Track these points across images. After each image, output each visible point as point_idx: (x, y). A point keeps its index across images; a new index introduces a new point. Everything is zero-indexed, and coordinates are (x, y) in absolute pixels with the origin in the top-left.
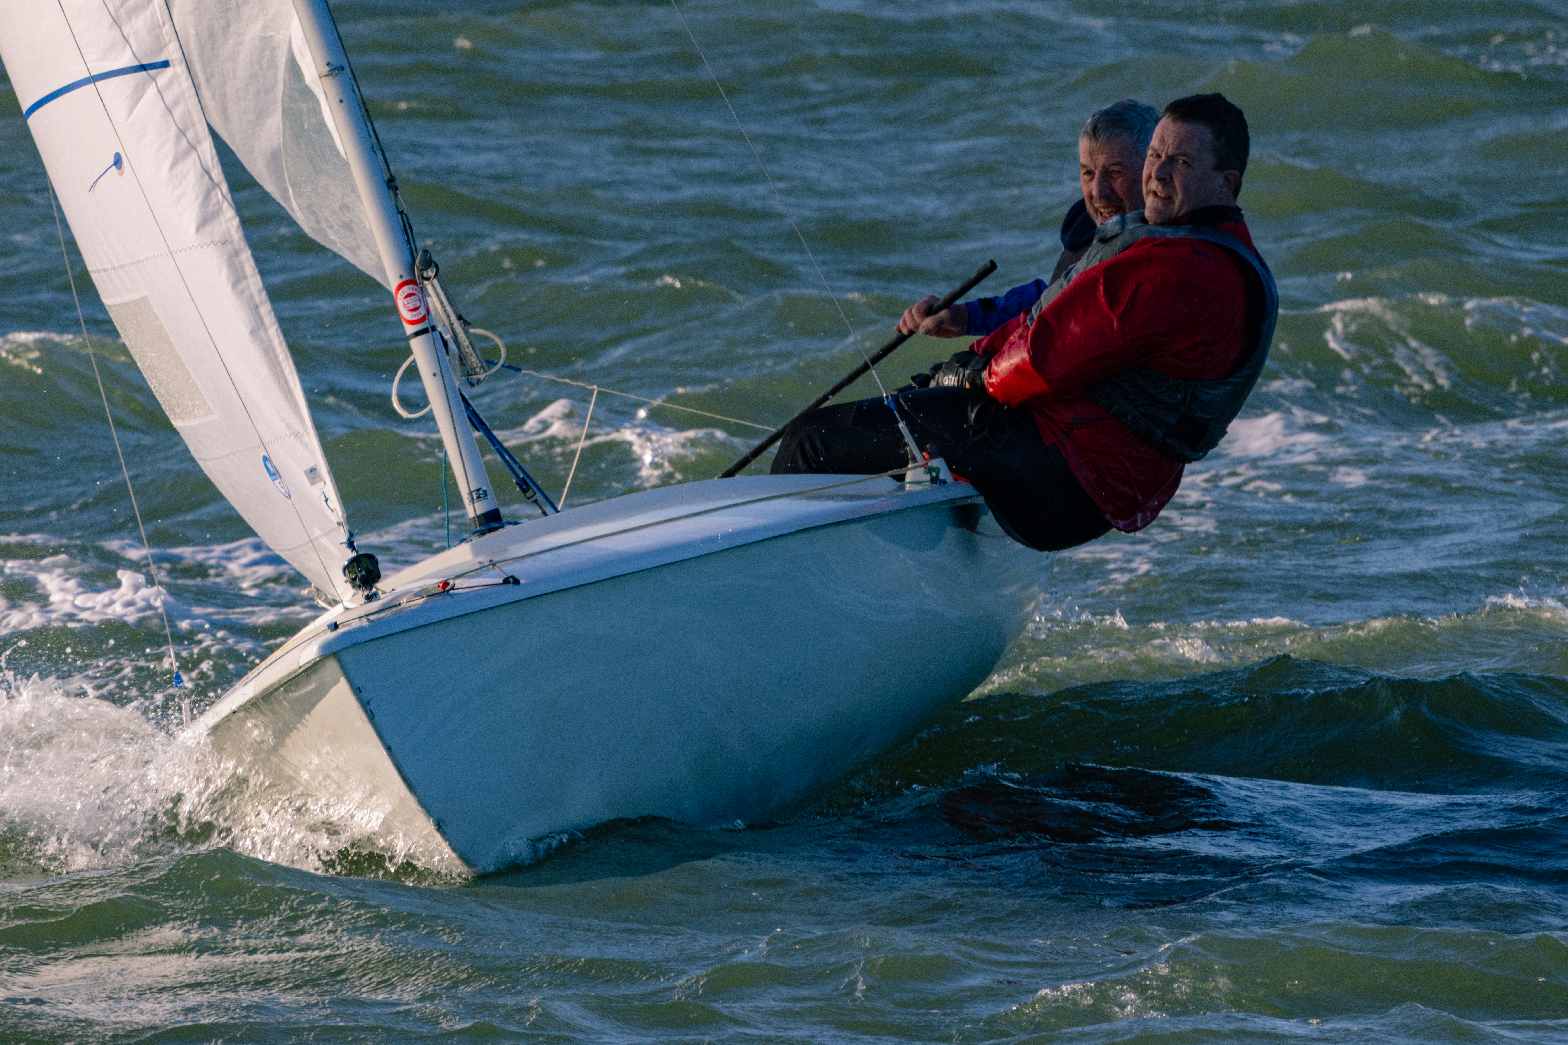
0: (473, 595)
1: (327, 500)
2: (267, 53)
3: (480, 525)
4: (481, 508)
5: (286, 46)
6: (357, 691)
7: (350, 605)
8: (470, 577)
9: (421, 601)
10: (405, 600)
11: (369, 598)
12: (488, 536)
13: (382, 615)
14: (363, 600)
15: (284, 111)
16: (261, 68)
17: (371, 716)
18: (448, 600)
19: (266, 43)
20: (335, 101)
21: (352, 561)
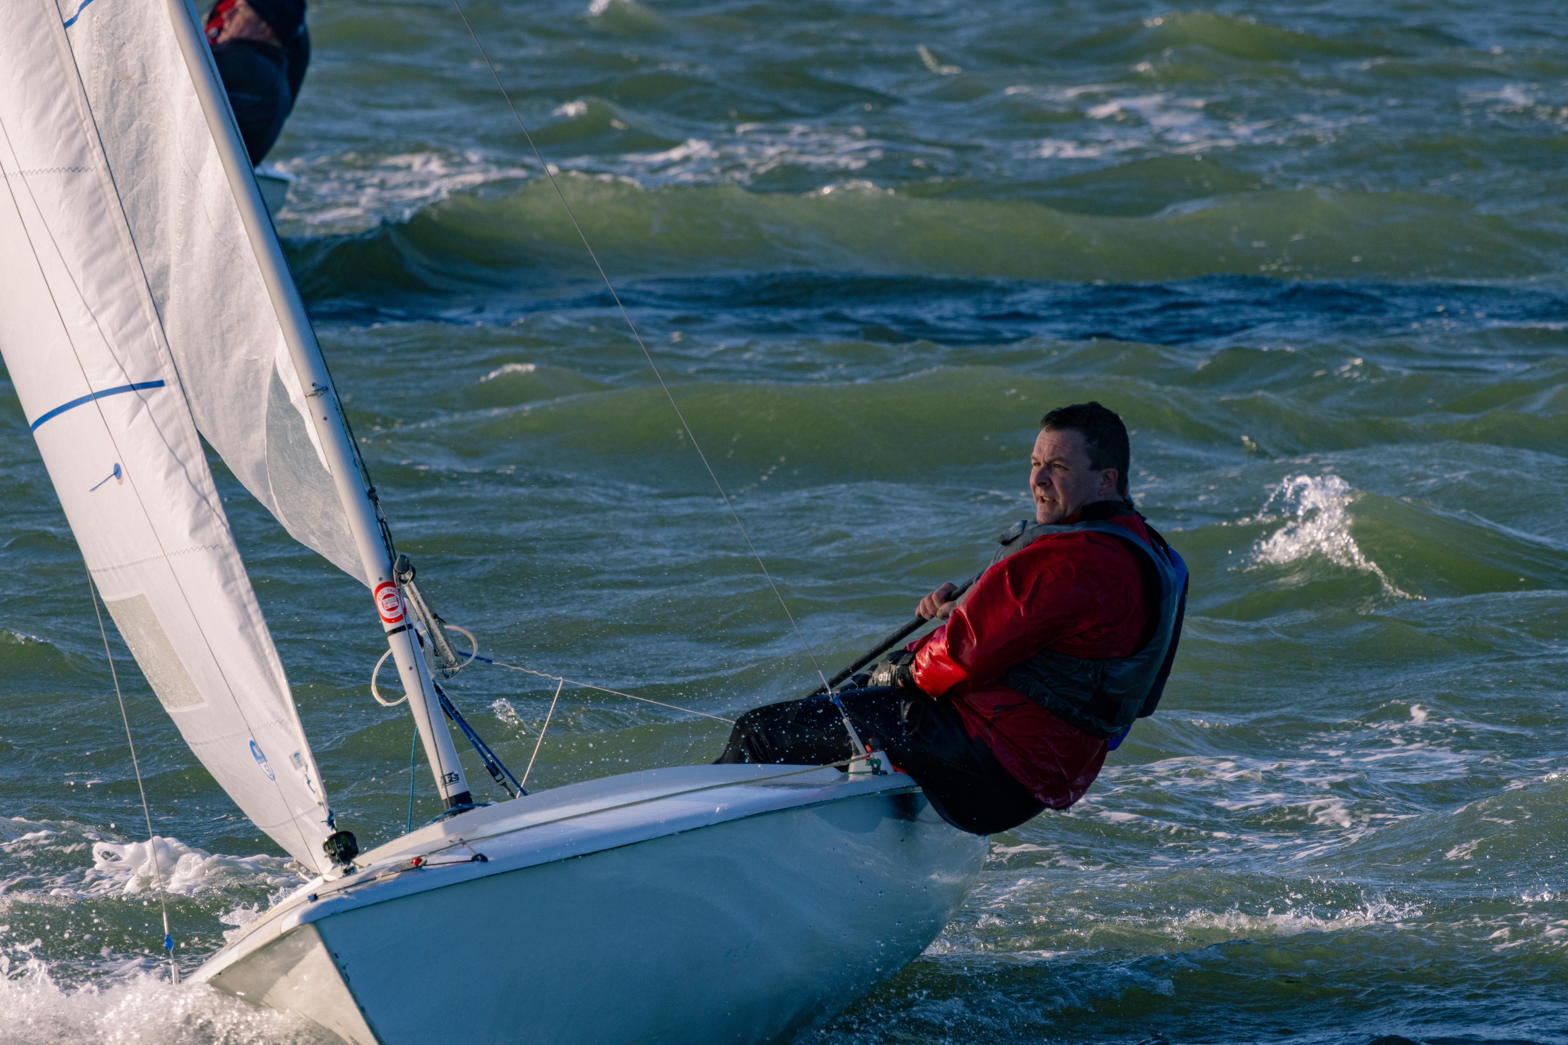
0: (445, 870)
1: (309, 782)
2: (252, 374)
3: (452, 805)
4: (452, 790)
5: (270, 368)
6: (334, 956)
7: (330, 878)
8: (441, 854)
9: (395, 875)
10: (380, 874)
11: (347, 872)
12: (459, 816)
13: (359, 888)
14: (341, 874)
15: (269, 428)
16: (246, 387)
17: (346, 980)
18: (420, 875)
19: (251, 366)
20: (319, 418)
21: (332, 838)
